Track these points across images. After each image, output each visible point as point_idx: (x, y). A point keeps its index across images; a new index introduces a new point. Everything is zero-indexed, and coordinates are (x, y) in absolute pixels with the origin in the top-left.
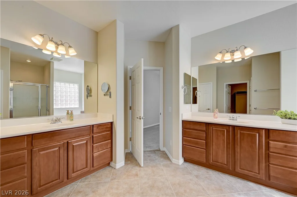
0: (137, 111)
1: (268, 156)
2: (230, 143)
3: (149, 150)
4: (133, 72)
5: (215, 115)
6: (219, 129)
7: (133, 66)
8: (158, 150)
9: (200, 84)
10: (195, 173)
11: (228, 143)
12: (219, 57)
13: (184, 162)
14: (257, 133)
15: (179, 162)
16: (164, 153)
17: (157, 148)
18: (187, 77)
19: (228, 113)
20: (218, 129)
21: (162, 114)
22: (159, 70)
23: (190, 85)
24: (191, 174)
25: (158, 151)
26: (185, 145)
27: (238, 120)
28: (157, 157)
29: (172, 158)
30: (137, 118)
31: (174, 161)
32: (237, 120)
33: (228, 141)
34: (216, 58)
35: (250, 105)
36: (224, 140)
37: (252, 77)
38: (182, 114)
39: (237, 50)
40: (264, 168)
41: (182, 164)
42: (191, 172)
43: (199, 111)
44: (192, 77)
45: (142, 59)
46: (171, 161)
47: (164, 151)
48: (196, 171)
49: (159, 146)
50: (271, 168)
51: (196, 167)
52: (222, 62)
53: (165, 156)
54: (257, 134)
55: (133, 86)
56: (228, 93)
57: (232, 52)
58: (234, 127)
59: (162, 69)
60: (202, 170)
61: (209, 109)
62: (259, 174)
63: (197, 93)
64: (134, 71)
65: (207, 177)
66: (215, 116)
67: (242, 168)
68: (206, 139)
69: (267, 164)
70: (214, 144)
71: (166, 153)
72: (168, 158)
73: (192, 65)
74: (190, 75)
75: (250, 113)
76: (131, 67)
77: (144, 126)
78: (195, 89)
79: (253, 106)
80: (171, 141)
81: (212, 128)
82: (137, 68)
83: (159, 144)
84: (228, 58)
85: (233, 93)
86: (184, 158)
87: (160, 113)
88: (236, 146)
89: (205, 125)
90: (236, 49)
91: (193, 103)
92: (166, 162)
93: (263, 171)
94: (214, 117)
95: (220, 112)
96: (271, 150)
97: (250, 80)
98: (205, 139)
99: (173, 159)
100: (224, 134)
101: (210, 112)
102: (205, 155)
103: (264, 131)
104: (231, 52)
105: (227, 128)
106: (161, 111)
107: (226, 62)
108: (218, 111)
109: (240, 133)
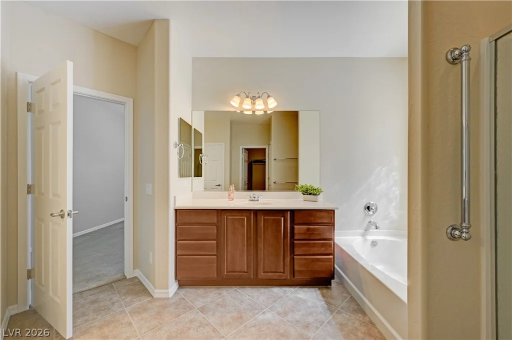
0: (51, 196)
1: (293, 246)
2: (251, 238)
3: (95, 285)
4: (38, 92)
5: (230, 195)
6: (237, 217)
7: (38, 78)
8: (119, 280)
9: (207, 144)
10: (199, 303)
11: (248, 238)
12: (235, 102)
13: (179, 288)
14: (282, 217)
15: (168, 293)
16: (137, 280)
17: (119, 276)
18: (184, 126)
19: (245, 190)
20: (235, 217)
21: (130, 199)
22: (123, 104)
23: (191, 145)
24: (191, 308)
25: (120, 282)
26: (180, 257)
27: (261, 200)
28: (116, 298)
29: (152, 287)
30: (52, 215)
31: (157, 293)
32: (258, 201)
33: (248, 235)
34: (232, 103)
35: (269, 178)
36: (243, 235)
37: (271, 140)
38: (175, 197)
39: (259, 97)
40: (288, 263)
41: (176, 293)
42: (192, 304)
43: (206, 189)
44: (193, 128)
45: (70, 65)
46: (151, 296)
47: (136, 277)
48: (201, 300)
49: (122, 270)
50: (295, 261)
51: (201, 291)
52: (239, 111)
53: (138, 288)
54: (283, 219)
55: (39, 129)
56: (245, 161)
57: (254, 99)
58: (256, 212)
59: (130, 102)
60: (211, 292)
61: (219, 186)
62: (284, 273)
63: (203, 158)
64: (42, 90)
65: (218, 304)
66: (231, 197)
67: (266, 271)
68: (217, 239)
69: (292, 256)
70: (229, 243)
71: (140, 281)
72: (144, 291)
73: (194, 108)
74: (190, 124)
75: (269, 190)
76: (34, 78)
77: (73, 233)
78: (198, 152)
79: (273, 179)
80: (151, 253)
81: (227, 218)
82: (53, 84)
83: (124, 264)
84: (247, 105)
85: (250, 161)
86: (179, 281)
87: (127, 198)
88: (259, 239)
89: (215, 213)
90: (257, 96)
91: (195, 176)
92: (140, 302)
93: (288, 269)
94: (229, 198)
95: (237, 189)
96: (296, 237)
97: (269, 145)
98: (215, 238)
99: (156, 291)
100: (243, 226)
101: (222, 191)
102: (216, 265)
103: (289, 213)
104: (251, 99)
105: (248, 214)
106: (128, 192)
107: (245, 112)
108: (234, 188)
109: (264, 219)
